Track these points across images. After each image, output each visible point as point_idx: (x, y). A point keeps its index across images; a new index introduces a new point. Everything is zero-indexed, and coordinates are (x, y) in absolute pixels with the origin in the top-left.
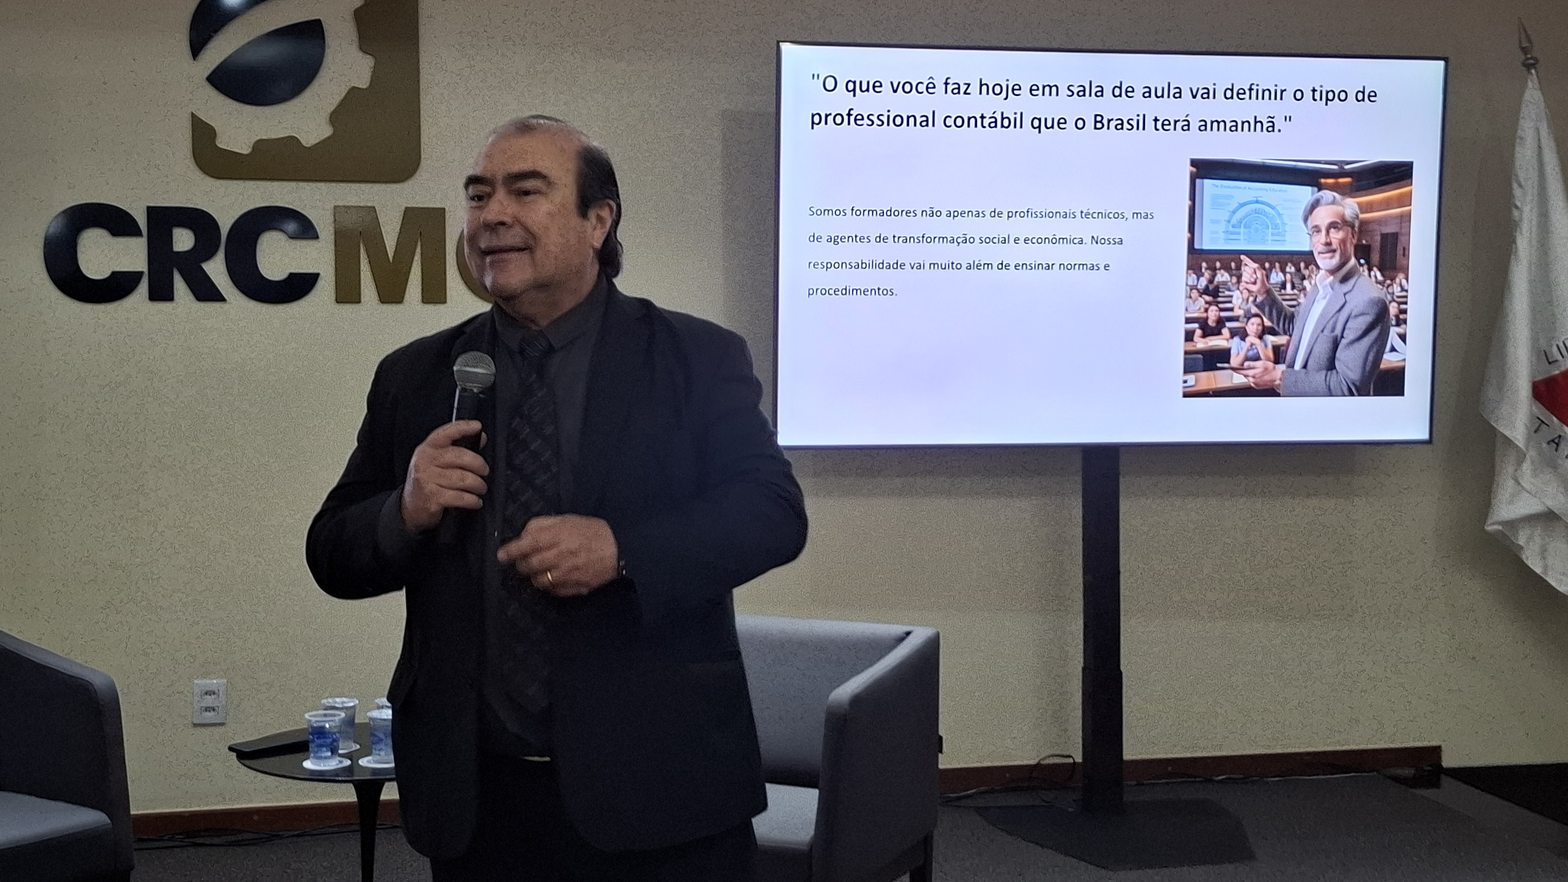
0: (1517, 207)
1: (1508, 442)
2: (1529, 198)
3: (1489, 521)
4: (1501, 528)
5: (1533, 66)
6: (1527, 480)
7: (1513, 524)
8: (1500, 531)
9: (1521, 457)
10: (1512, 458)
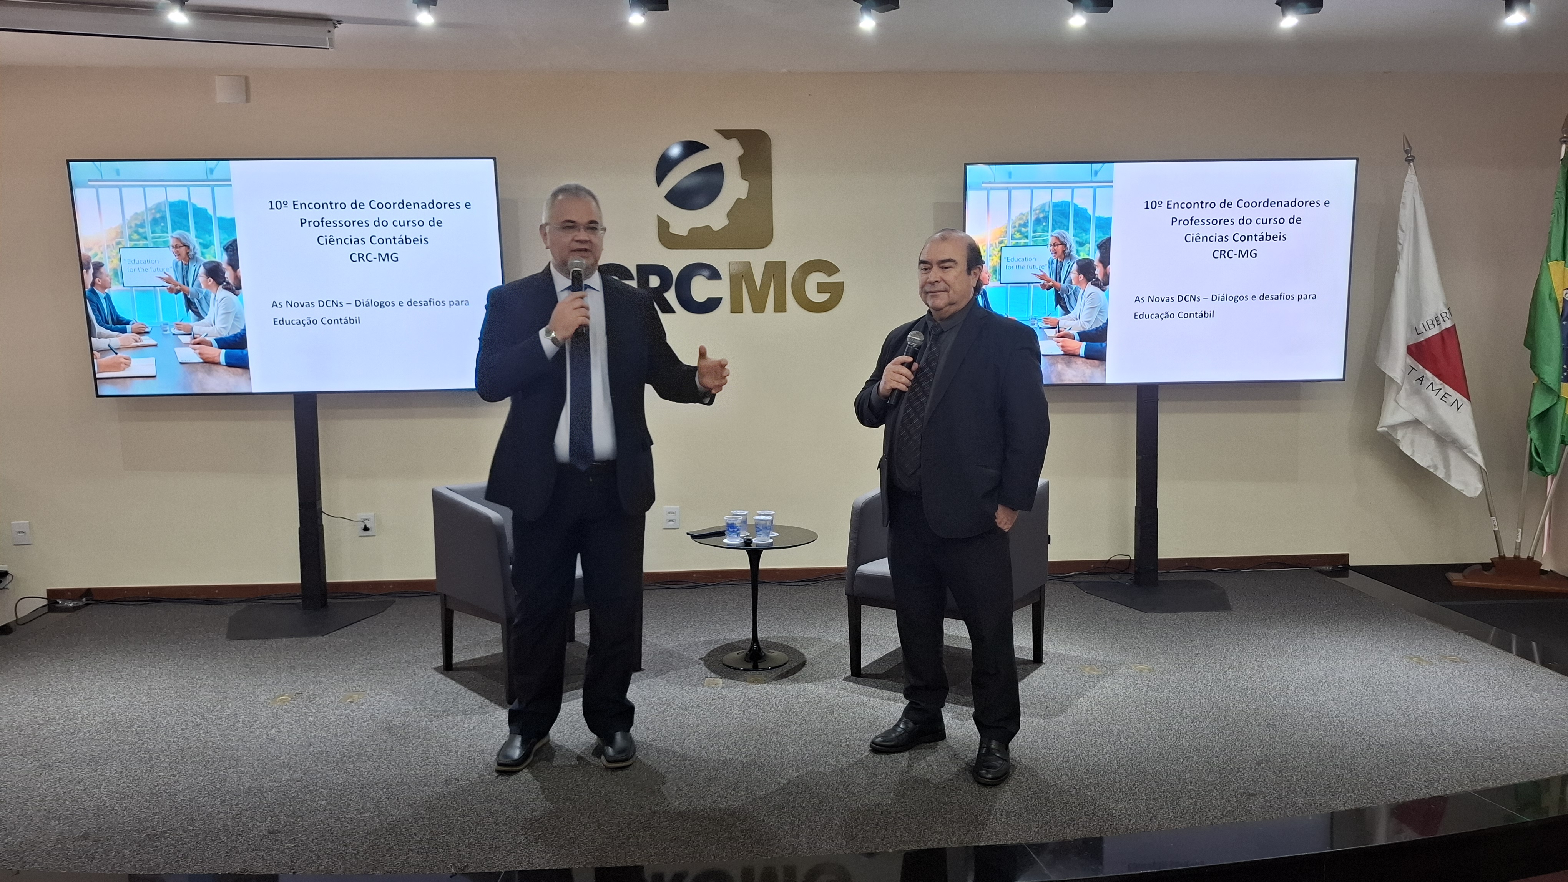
0: (1400, 244)
1: (1392, 380)
2: (1407, 238)
3: (1379, 426)
4: (1386, 429)
5: (1412, 160)
6: (1403, 402)
7: (1394, 427)
8: (1387, 431)
9: (1399, 388)
10: (1395, 387)
